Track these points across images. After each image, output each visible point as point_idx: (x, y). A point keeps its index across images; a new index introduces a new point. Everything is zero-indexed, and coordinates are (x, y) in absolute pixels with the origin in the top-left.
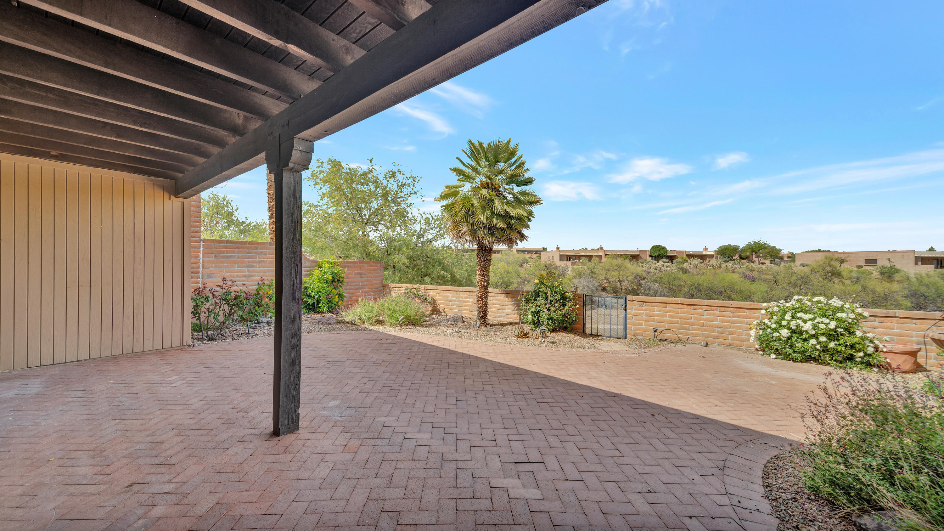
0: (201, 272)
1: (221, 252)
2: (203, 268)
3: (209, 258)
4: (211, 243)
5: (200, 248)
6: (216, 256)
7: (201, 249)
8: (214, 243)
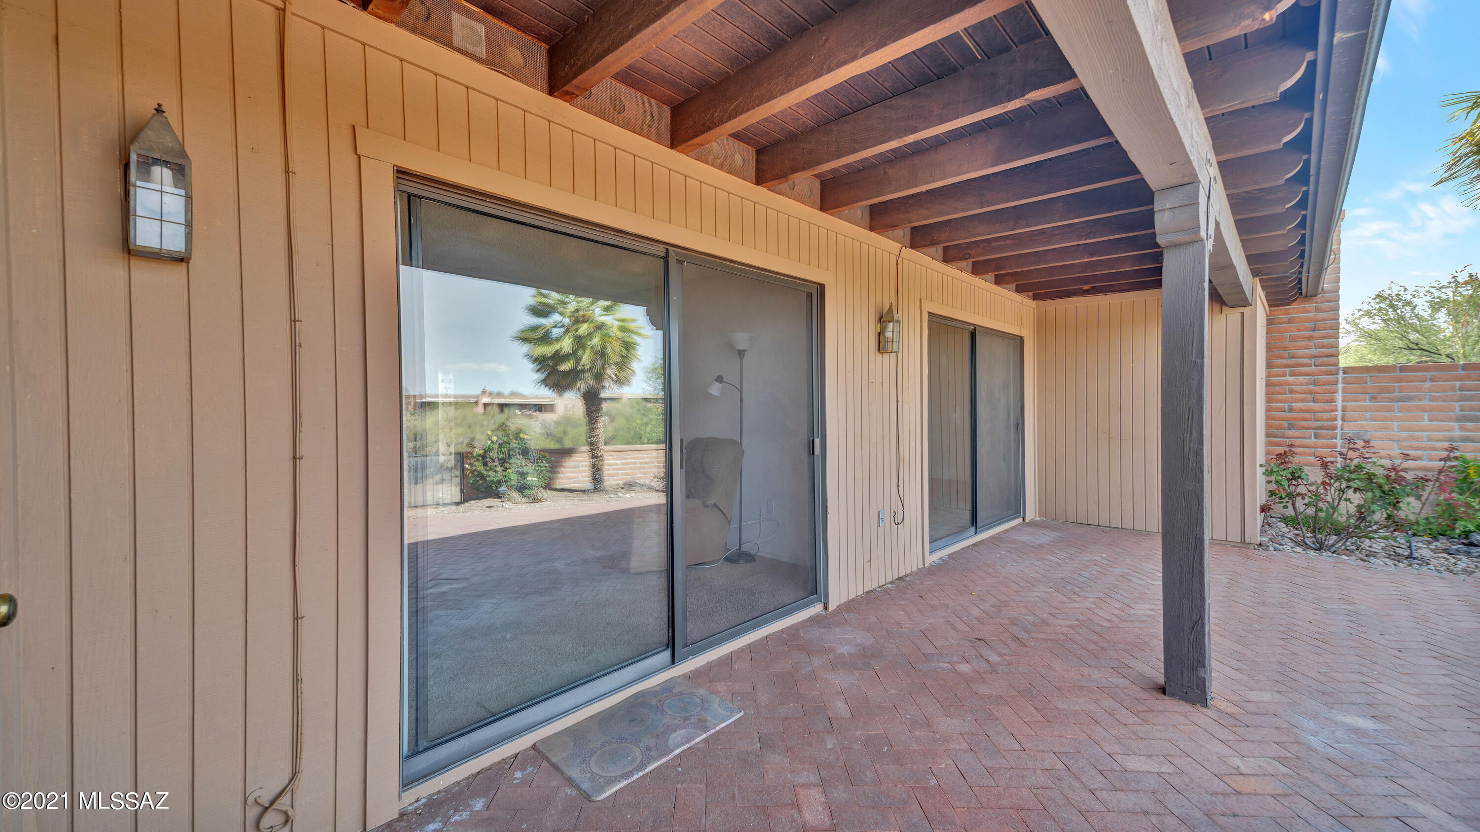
0: (1339, 428)
1: (1384, 390)
2: (1343, 419)
3: (1356, 401)
4: (1362, 373)
5: (1337, 383)
6: (1373, 398)
7: (1340, 386)
8: (1368, 373)
